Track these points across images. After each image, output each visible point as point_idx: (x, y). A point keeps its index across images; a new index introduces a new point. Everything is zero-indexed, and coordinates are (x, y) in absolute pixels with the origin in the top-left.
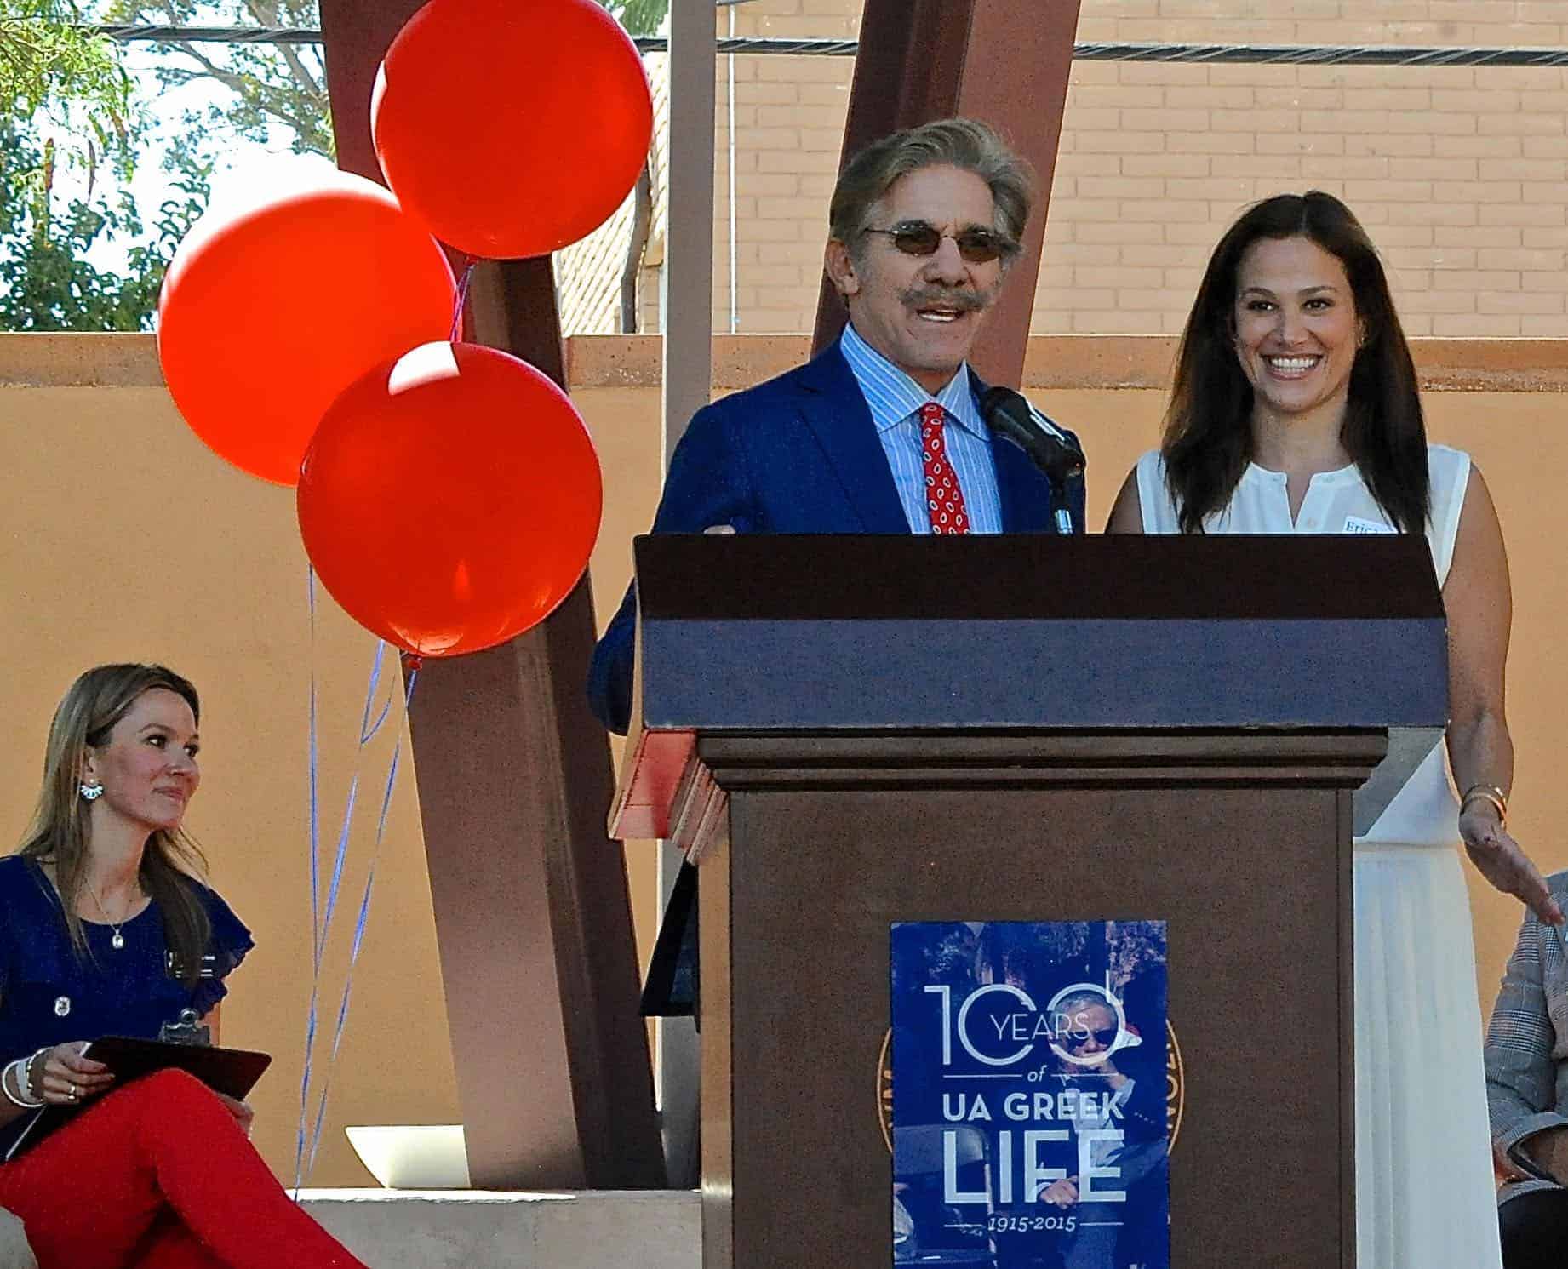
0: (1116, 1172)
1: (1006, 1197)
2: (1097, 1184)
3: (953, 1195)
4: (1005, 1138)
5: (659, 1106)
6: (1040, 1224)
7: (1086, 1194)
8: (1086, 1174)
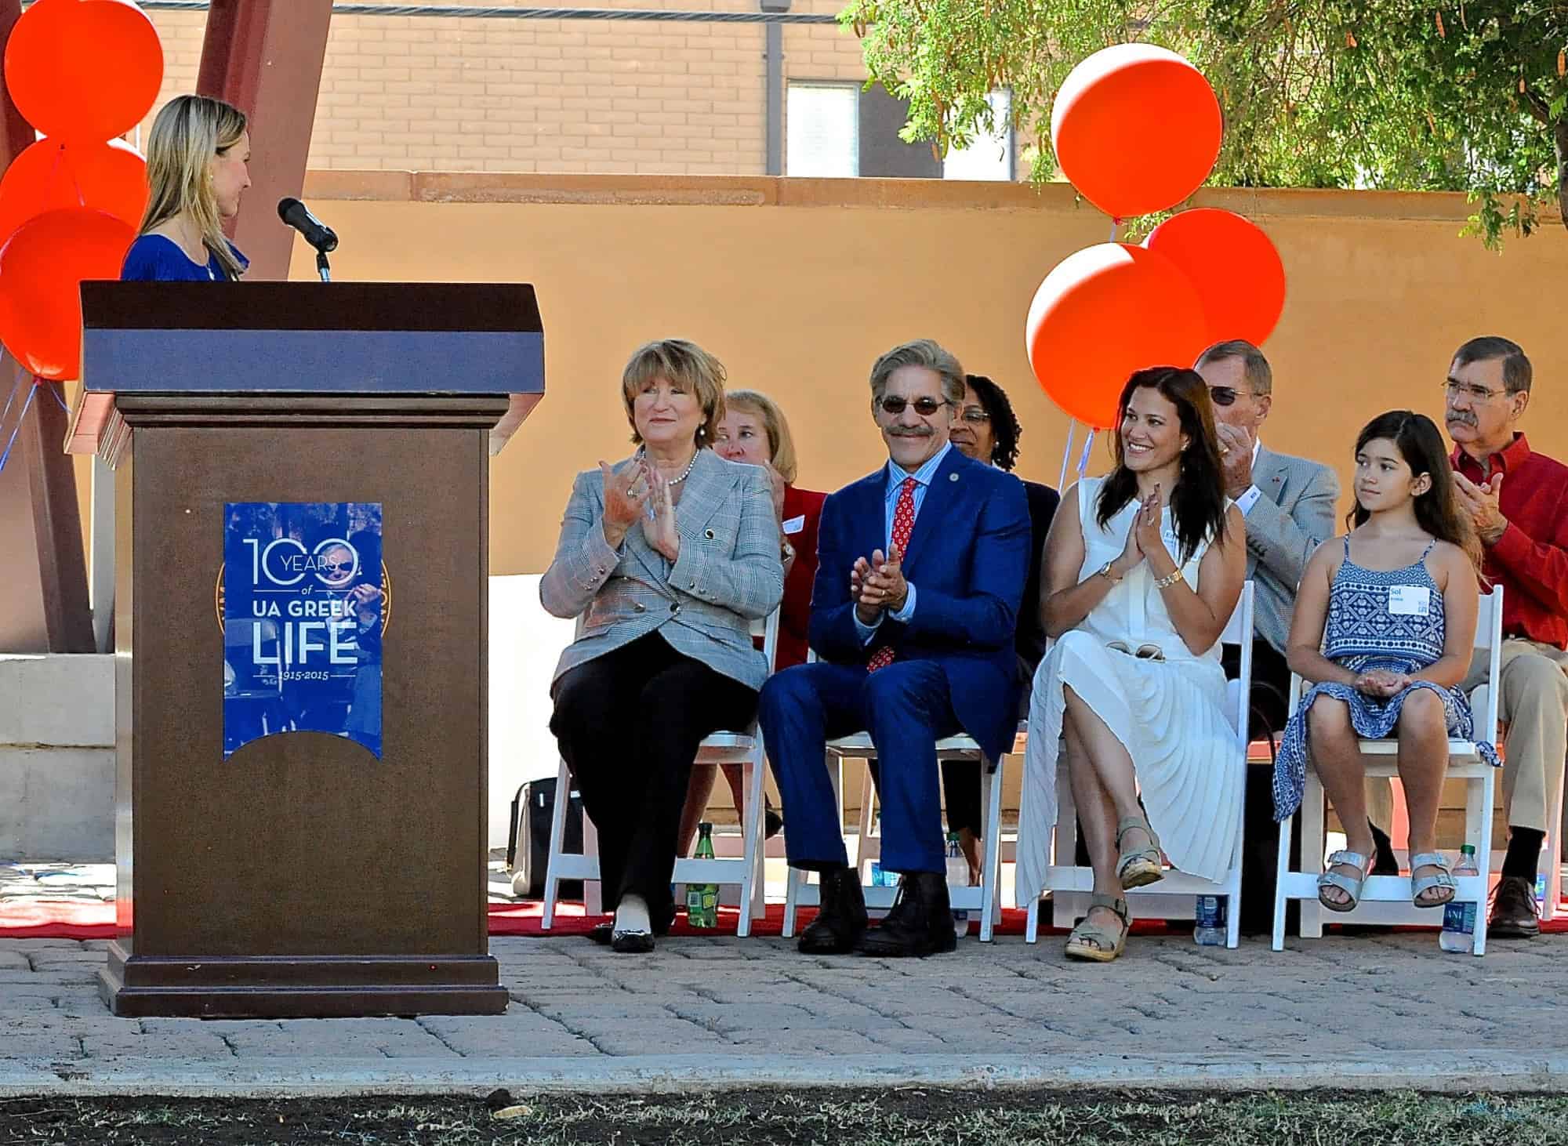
0: (351, 646)
1: (289, 660)
2: (341, 653)
5: (91, 607)
6: (308, 675)
7: (335, 659)
8: (335, 646)
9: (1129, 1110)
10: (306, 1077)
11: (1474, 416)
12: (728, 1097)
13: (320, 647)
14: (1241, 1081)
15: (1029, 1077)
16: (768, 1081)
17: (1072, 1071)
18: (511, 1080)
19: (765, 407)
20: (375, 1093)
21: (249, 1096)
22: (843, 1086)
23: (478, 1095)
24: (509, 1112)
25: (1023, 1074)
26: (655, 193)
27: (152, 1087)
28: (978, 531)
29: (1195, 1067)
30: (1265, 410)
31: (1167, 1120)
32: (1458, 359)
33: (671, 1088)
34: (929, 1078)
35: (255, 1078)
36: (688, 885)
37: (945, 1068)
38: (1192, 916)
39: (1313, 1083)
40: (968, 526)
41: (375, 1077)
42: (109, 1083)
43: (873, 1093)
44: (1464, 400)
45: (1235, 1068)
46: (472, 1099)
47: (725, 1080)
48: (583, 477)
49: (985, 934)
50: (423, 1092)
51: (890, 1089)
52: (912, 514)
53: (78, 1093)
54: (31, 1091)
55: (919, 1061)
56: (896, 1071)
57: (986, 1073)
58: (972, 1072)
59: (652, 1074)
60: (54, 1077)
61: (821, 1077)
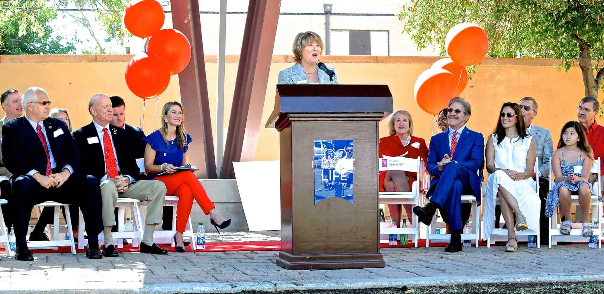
1: (330, 179)
2: (343, 178)
5: (216, 167)
6: (335, 184)
7: (342, 179)
8: (342, 176)
9: (559, 287)
10: (356, 284)
11: (586, 116)
12: (459, 286)
13: (338, 176)
14: (578, 280)
15: (529, 280)
16: (468, 282)
17: (539, 278)
18: (406, 284)
19: (409, 115)
20: (373, 287)
21: (342, 289)
22: (485, 283)
23: (398, 287)
24: (409, 291)
25: (527, 278)
26: (347, 60)
27: (318, 287)
28: (474, 145)
29: (567, 277)
30: (535, 115)
31: (567, 289)
32: (582, 102)
33: (444, 284)
34: (505, 280)
35: (344, 284)
37: (508, 278)
38: (527, 241)
39: (595, 280)
40: (472, 144)
41: (373, 283)
42: (308, 287)
43: (493, 285)
44: (583, 112)
45: (577, 276)
46: (397, 288)
47: (457, 282)
49: (477, 246)
50: (384, 287)
51: (496, 283)
53: (301, 289)
54: (288, 289)
55: (503, 276)
56: (498, 279)
57: (519, 279)
58: (515, 279)
59: (440, 281)
60: (294, 285)
61: (480, 281)
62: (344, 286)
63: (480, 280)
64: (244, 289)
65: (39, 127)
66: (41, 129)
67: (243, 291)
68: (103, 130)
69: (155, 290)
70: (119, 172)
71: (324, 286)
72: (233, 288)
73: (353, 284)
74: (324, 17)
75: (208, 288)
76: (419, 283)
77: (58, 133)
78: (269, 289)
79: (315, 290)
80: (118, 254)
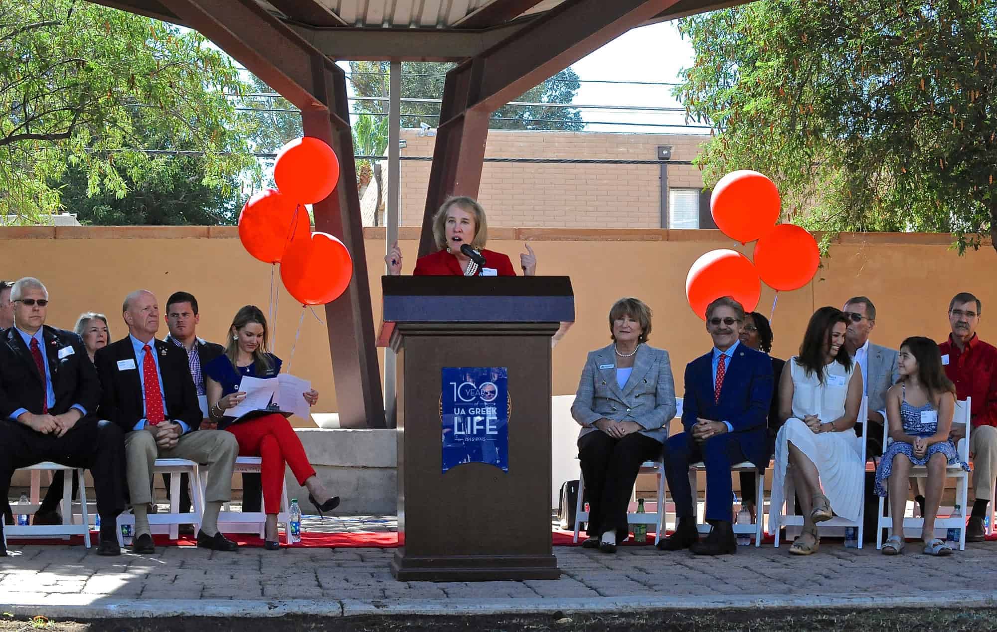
0: (495, 427)
1: (469, 433)
2: (491, 430)
3: (456, 432)
4: (469, 418)
5: (385, 409)
6: (477, 439)
7: (488, 432)
8: (488, 427)
9: (820, 617)
10: (478, 606)
11: (969, 325)
12: (653, 613)
13: (482, 427)
14: (866, 605)
15: (778, 604)
16: (670, 606)
17: (796, 601)
18: (562, 608)
20: (507, 613)
21: (454, 614)
22: (701, 608)
23: (549, 613)
24: (563, 620)
25: (776, 602)
27: (414, 611)
29: (847, 599)
30: (872, 326)
31: (836, 621)
33: (629, 610)
34: (737, 605)
35: (457, 607)
36: (634, 524)
37: (743, 601)
38: (843, 536)
39: (895, 605)
41: (506, 606)
42: (396, 609)
43: (713, 611)
45: (863, 600)
46: (547, 615)
47: (652, 606)
48: (590, 354)
49: (758, 544)
50: (526, 612)
51: (720, 609)
52: (724, 368)
53: (383, 613)
54: (363, 613)
55: (732, 598)
56: (723, 602)
57: (760, 603)
58: (754, 602)
59: (622, 604)
60: (373, 607)
61: (692, 605)
62: (458, 609)
63: (692, 603)
64: (289, 612)
65: (34, 342)
66: (38, 345)
67: (288, 615)
68: (144, 348)
69: (143, 609)
70: (165, 416)
71: (424, 610)
72: (270, 608)
73: (473, 606)
74: (657, 167)
75: (229, 608)
76: (586, 607)
77: (65, 352)
78: (330, 612)
79: (408, 615)
80: (153, 549)
